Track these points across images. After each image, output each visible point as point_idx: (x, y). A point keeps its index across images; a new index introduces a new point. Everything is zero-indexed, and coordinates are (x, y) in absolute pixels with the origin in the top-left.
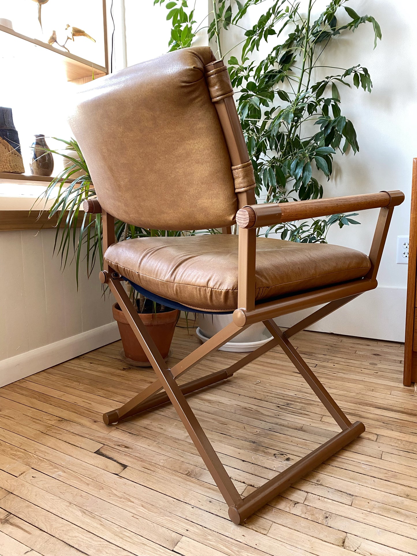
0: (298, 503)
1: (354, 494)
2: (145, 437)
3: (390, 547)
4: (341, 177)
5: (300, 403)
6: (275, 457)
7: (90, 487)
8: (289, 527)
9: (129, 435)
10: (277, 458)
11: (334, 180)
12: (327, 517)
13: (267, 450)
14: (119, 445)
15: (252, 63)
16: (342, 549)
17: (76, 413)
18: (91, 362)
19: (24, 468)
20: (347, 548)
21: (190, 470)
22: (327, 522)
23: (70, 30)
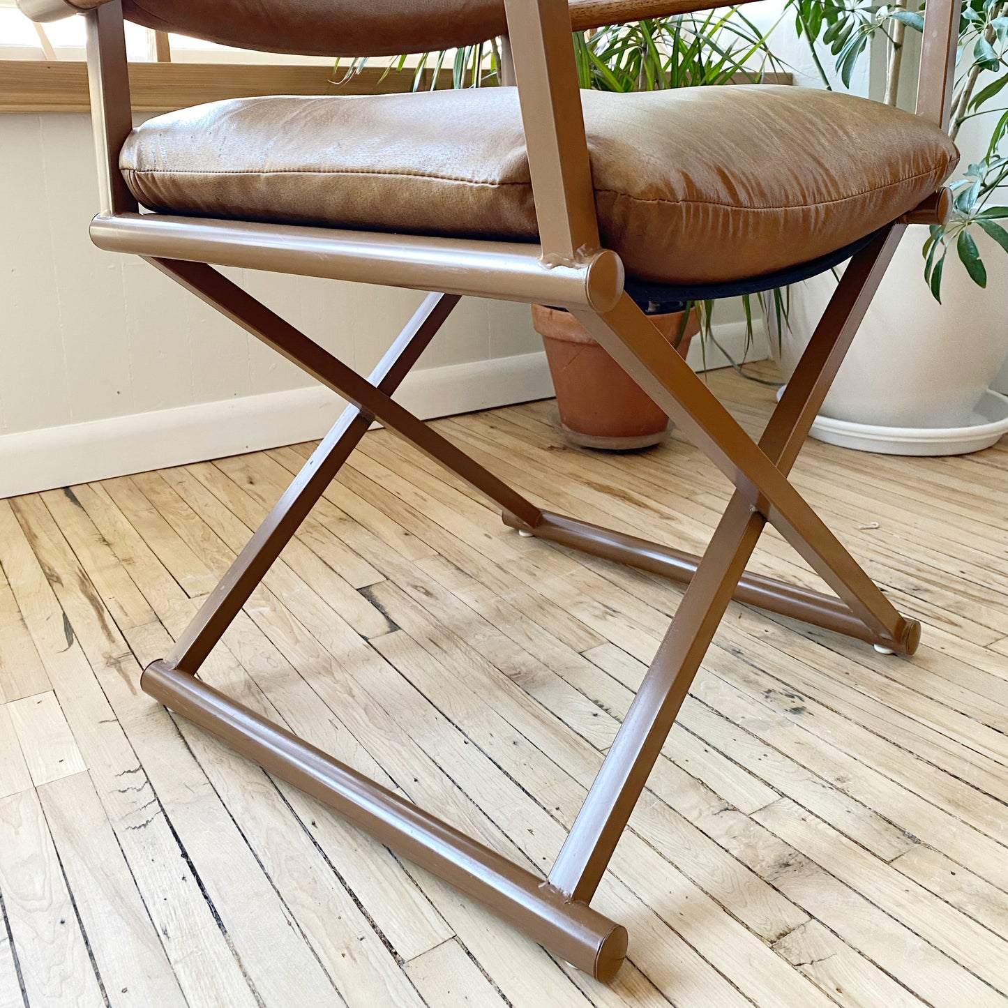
0: (735, 809)
1: (924, 840)
2: (482, 583)
5: (956, 591)
6: (767, 697)
7: (297, 647)
8: (660, 850)
9: (453, 573)
10: (769, 700)
12: (787, 865)
13: (757, 677)
14: (416, 587)
16: (764, 948)
17: (383, 511)
18: (493, 425)
20: (782, 951)
21: (524, 669)
22: (776, 875)
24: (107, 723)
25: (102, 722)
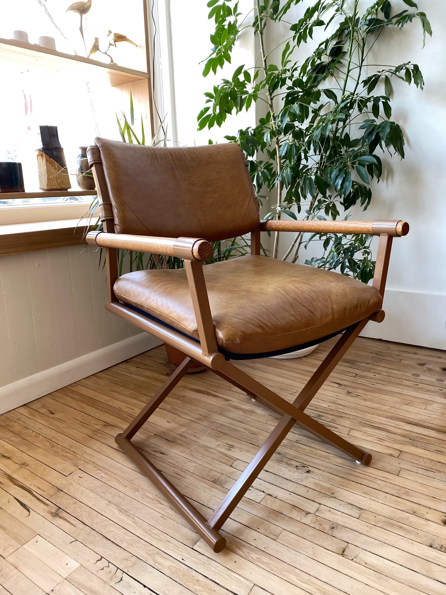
0: (309, 513)
1: (364, 508)
2: (179, 444)
3: (385, 558)
4: (392, 178)
5: (331, 415)
6: (297, 469)
7: (127, 489)
8: (297, 534)
9: (165, 442)
10: (298, 470)
11: (385, 180)
12: (333, 528)
13: (290, 462)
15: (295, 64)
16: (341, 557)
17: (120, 418)
18: (138, 366)
19: (72, 468)
20: (346, 557)
21: (216, 478)
22: (332, 532)
23: (112, 36)
24: (73, 543)
25: (71, 543)
